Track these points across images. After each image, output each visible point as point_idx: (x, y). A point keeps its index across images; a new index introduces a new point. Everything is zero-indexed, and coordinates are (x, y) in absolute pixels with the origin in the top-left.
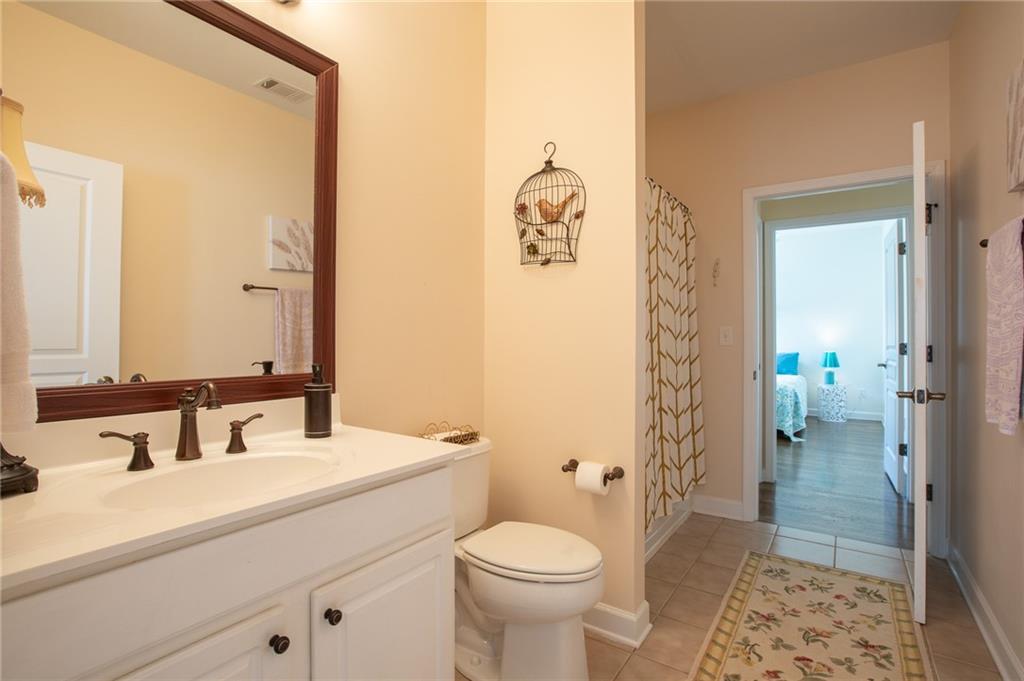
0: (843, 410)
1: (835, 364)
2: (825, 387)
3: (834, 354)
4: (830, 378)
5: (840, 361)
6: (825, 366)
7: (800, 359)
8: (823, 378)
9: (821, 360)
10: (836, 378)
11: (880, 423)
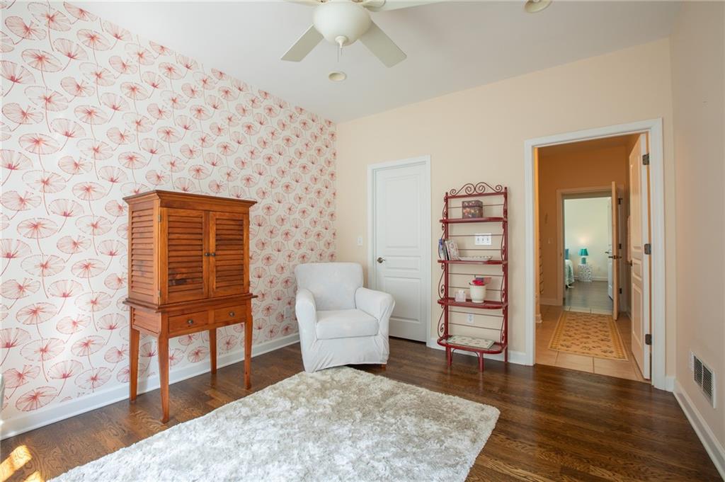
0: (590, 276)
1: (587, 254)
2: (581, 264)
3: (586, 250)
4: (584, 261)
5: (589, 253)
6: (582, 255)
7: (569, 252)
8: (581, 261)
9: (579, 252)
10: (587, 261)
11: (607, 282)
